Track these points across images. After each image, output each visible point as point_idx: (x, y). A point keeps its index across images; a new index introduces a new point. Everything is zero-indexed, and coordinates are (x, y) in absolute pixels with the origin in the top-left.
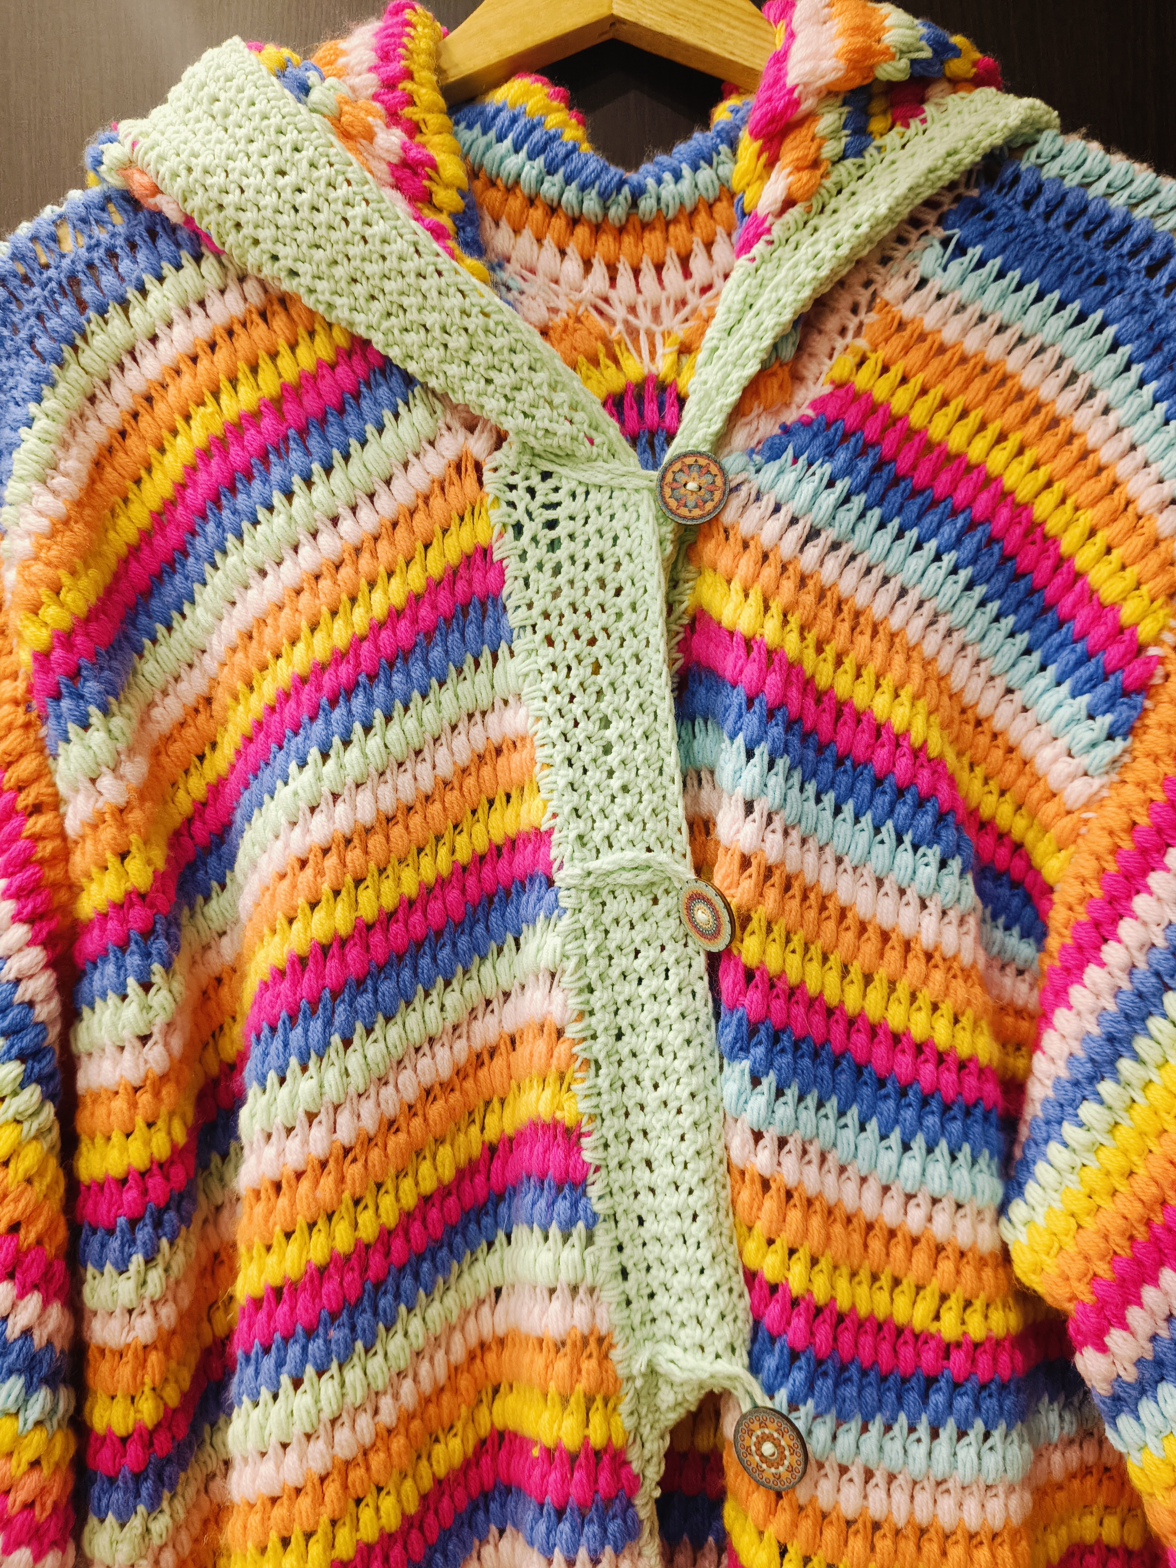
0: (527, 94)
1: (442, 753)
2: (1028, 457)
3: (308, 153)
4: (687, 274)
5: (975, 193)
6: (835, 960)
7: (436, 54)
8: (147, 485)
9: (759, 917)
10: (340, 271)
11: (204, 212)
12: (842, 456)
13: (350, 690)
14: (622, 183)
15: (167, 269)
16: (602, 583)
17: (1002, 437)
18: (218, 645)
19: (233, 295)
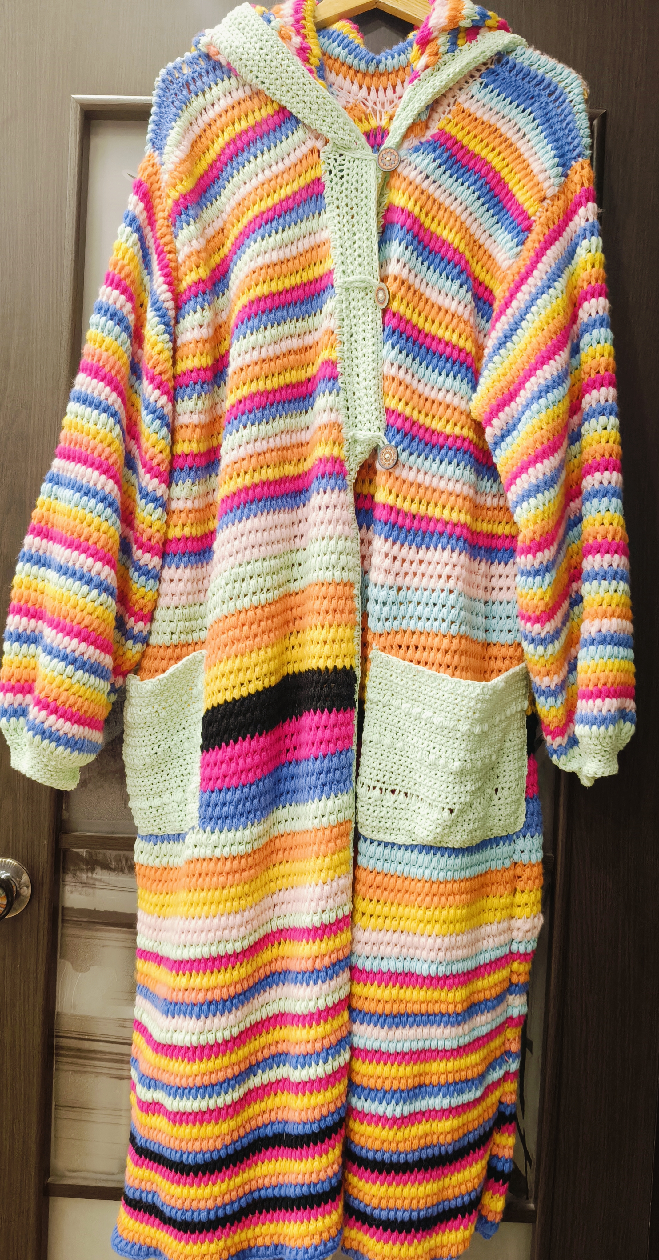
0: (344, 26)
1: (300, 244)
2: (501, 156)
3: (271, 43)
4: (395, 92)
5: (493, 67)
6: (423, 315)
7: (314, 11)
8: (207, 155)
9: (399, 296)
10: (278, 82)
11: (235, 61)
12: (438, 152)
13: (272, 220)
14: (373, 59)
15: (219, 81)
16: (357, 190)
17: (493, 149)
18: (228, 209)
19: (240, 91)
